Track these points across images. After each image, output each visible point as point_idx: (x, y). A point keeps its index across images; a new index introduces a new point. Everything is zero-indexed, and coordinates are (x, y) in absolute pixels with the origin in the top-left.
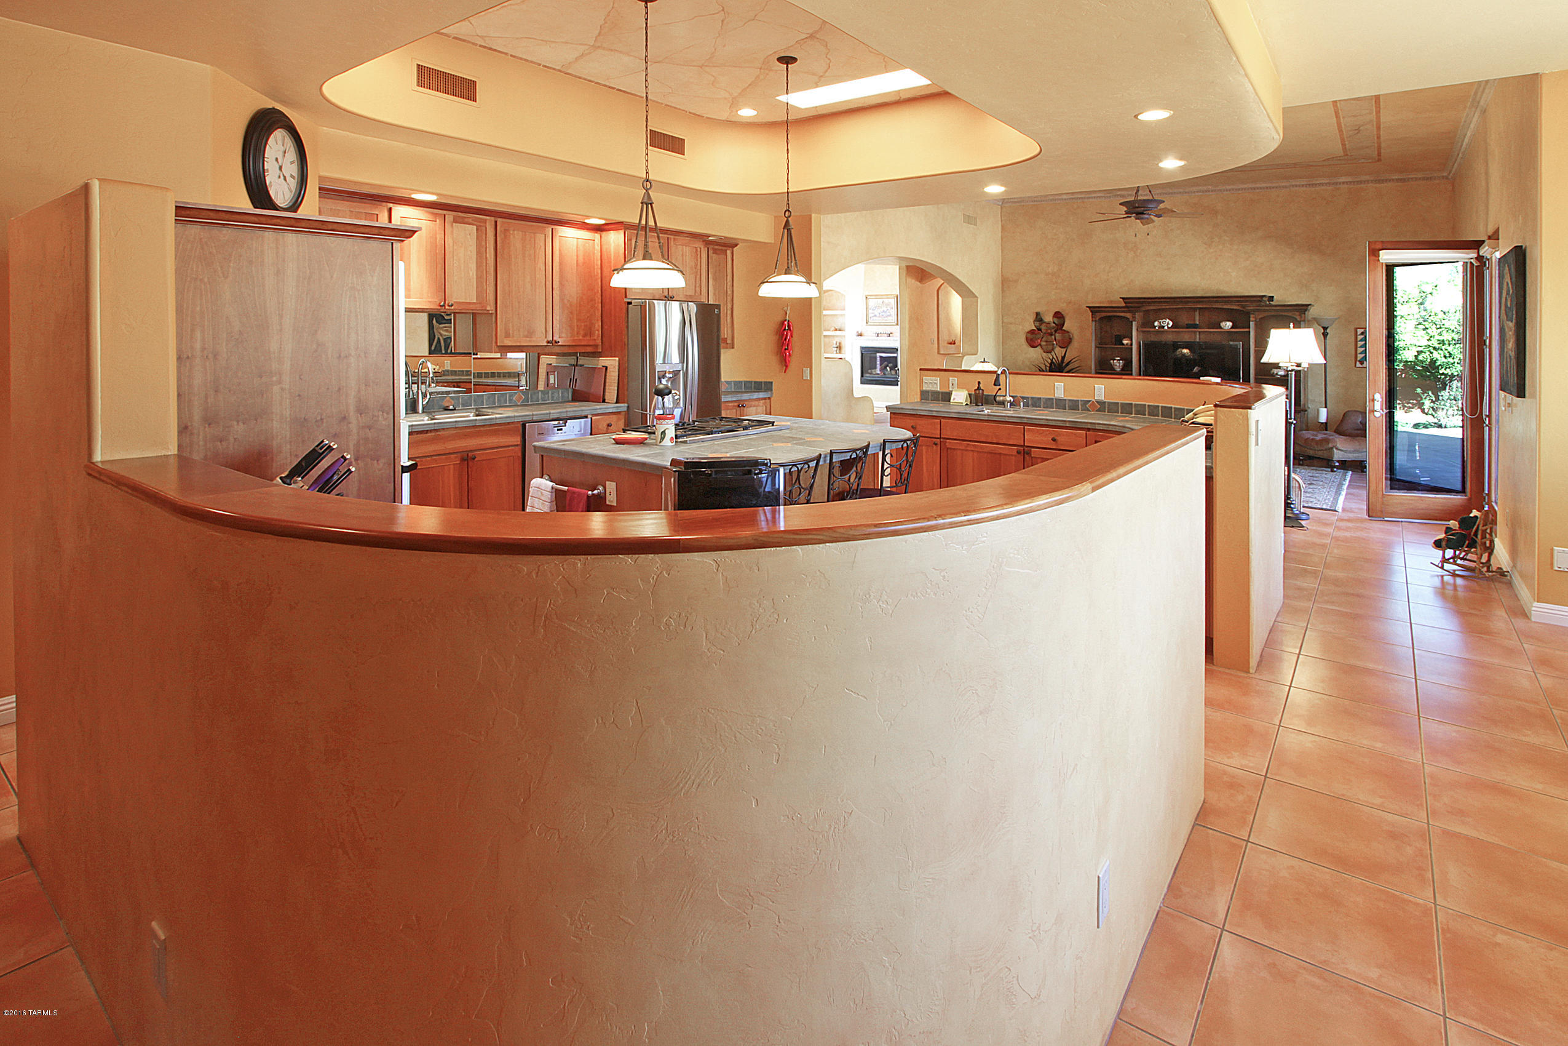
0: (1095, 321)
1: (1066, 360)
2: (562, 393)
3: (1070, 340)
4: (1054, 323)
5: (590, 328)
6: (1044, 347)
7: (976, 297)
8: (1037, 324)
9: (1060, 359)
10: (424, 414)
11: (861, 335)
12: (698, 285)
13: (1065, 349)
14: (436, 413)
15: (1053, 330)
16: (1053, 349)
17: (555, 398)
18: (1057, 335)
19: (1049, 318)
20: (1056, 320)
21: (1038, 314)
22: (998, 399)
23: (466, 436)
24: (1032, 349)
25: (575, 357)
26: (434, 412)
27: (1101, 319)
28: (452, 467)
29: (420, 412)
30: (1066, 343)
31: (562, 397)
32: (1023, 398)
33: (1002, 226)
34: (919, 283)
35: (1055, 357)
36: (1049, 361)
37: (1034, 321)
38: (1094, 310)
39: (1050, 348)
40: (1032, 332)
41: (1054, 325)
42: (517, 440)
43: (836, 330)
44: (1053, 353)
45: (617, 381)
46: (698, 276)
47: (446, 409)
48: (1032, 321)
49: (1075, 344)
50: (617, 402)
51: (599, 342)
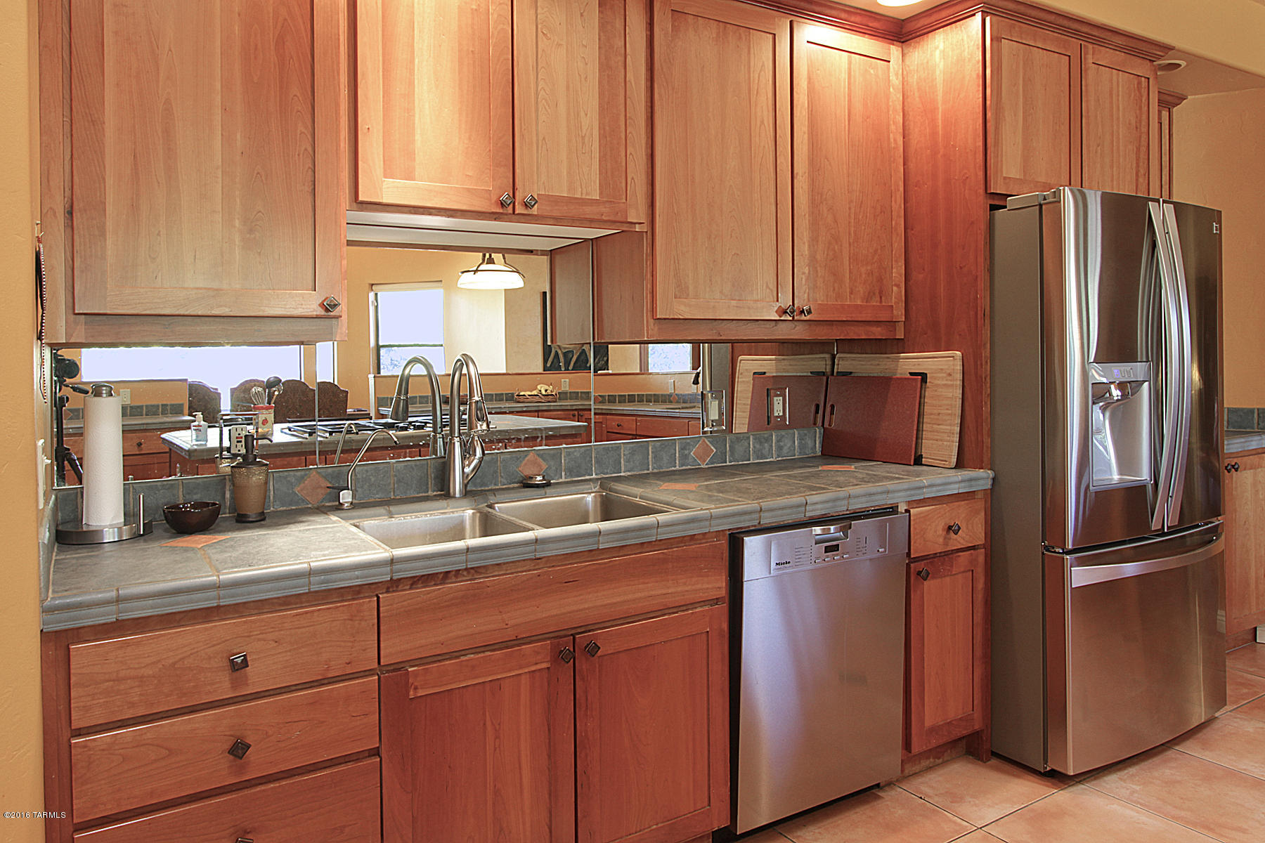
2: (801, 439)
5: (880, 280)
10: (465, 502)
12: (1142, 171)
14: (499, 497)
17: (785, 450)
23: (570, 583)
25: (827, 356)
26: (494, 491)
28: (525, 681)
29: (457, 495)
31: (802, 447)
42: (717, 585)
45: (959, 412)
46: (1144, 149)
47: (527, 484)
50: (959, 465)
51: (899, 314)
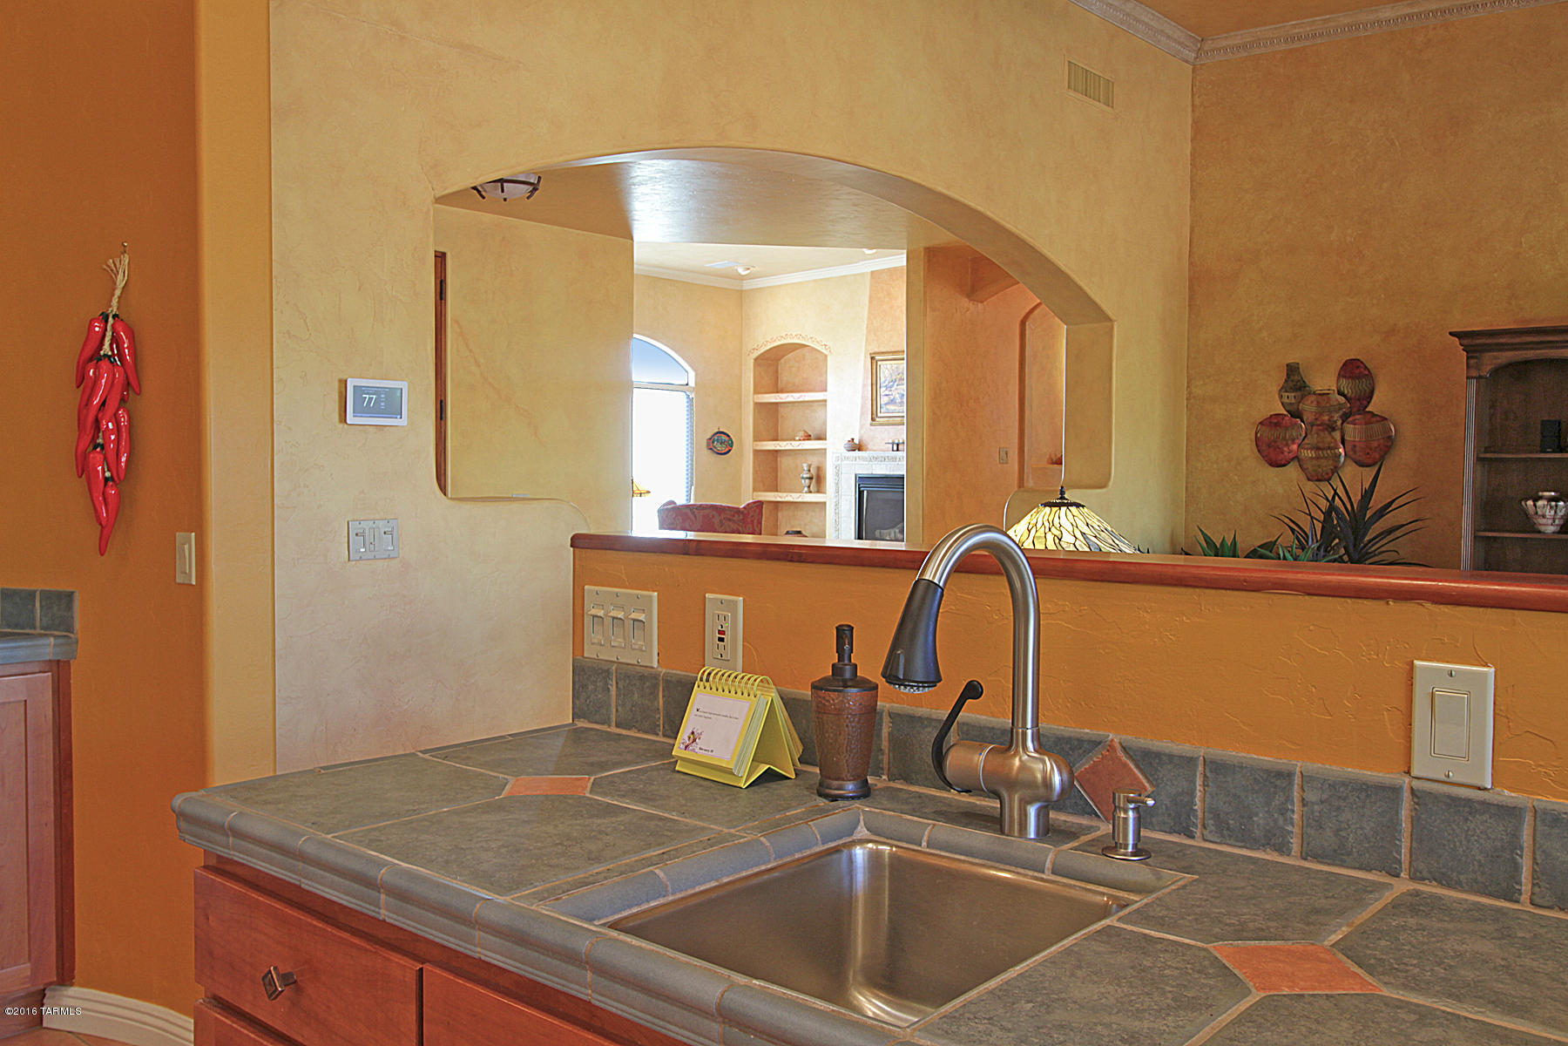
0: (1479, 378)
1: (1376, 503)
3: (1389, 445)
4: (1340, 393)
6: (1308, 465)
7: (1109, 319)
8: (1291, 397)
9: (1356, 498)
11: (859, 448)
13: (1369, 474)
15: (1336, 416)
16: (1335, 470)
18: (1349, 427)
19: (1324, 380)
20: (1346, 386)
21: (1292, 370)
22: (956, 759)
24: (1272, 469)
27: (1497, 371)
30: (1376, 454)
32: (1149, 760)
33: (1195, 122)
34: (965, 302)
35: (1340, 491)
36: (1324, 504)
37: (1283, 389)
38: (1474, 343)
39: (1327, 465)
40: (1273, 422)
41: (1342, 399)
43: (808, 437)
44: (1336, 482)
48: (1275, 389)
49: (1404, 455)
